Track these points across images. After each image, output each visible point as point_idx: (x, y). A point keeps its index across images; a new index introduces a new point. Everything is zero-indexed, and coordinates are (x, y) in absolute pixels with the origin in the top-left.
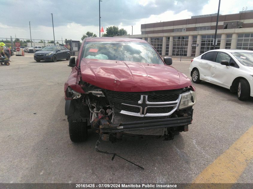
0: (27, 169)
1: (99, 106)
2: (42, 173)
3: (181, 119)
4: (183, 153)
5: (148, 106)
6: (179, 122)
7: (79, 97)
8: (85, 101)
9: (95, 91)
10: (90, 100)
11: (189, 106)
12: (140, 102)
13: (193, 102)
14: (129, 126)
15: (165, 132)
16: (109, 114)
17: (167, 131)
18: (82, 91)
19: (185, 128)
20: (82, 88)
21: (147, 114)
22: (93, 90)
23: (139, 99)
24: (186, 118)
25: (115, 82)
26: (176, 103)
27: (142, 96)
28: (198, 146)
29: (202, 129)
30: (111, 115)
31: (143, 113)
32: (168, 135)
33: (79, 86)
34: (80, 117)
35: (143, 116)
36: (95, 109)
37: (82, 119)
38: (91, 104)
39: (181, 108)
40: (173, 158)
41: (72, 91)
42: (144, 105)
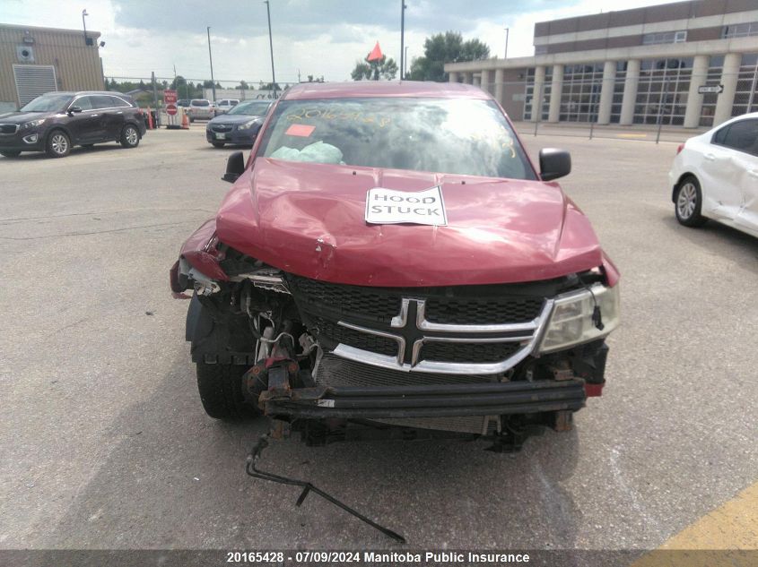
0: (61, 497)
1: (283, 320)
2: (94, 517)
3: (544, 389)
4: (559, 496)
5: (426, 338)
6: (535, 397)
7: (217, 290)
8: (238, 302)
9: (259, 275)
10: (252, 301)
11: (581, 340)
12: (396, 322)
13: (600, 326)
14: (354, 402)
15: (493, 423)
16: (306, 351)
17: (499, 422)
18: (219, 271)
19: (559, 420)
20: (220, 264)
21: (423, 362)
22: (252, 271)
23: (397, 312)
24: (565, 384)
25: (319, 249)
26: (530, 332)
27: (405, 303)
28: (621, 474)
29: (659, 406)
30: (314, 352)
31: (407, 360)
32: (501, 433)
33: (211, 257)
34: (229, 348)
35: (406, 368)
36: (268, 330)
37: (232, 357)
38: (255, 314)
39: (545, 349)
41: (191, 272)
42: (411, 331)
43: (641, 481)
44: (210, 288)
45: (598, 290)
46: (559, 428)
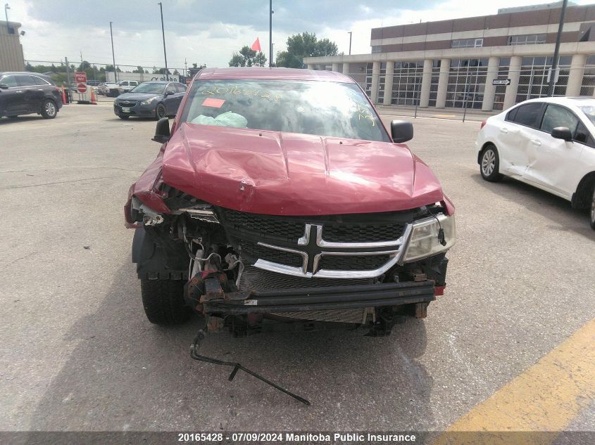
0: (37, 386)
1: (211, 244)
2: (67, 399)
3: (407, 288)
4: (416, 368)
5: (323, 253)
6: (401, 293)
7: (161, 221)
8: (176, 231)
9: (195, 209)
10: (187, 230)
11: (431, 253)
12: (302, 241)
13: (443, 243)
14: (272, 301)
15: (370, 315)
16: (231, 266)
17: (374, 315)
18: (164, 207)
19: (418, 310)
20: (165, 201)
21: (321, 271)
22: (190, 206)
23: (302, 234)
24: (422, 284)
25: (243, 189)
26: (397, 247)
27: (308, 227)
28: (457, 351)
29: (479, 305)
30: (237, 268)
31: (310, 269)
32: (376, 322)
33: (157, 196)
34: (167, 267)
35: (309, 275)
36: (200, 252)
37: (170, 274)
38: (189, 239)
39: (407, 259)
40: (387, 379)
41: (141, 207)
42: (312, 248)
43: (471, 355)
44: (156, 219)
45: (441, 217)
46: (418, 316)
